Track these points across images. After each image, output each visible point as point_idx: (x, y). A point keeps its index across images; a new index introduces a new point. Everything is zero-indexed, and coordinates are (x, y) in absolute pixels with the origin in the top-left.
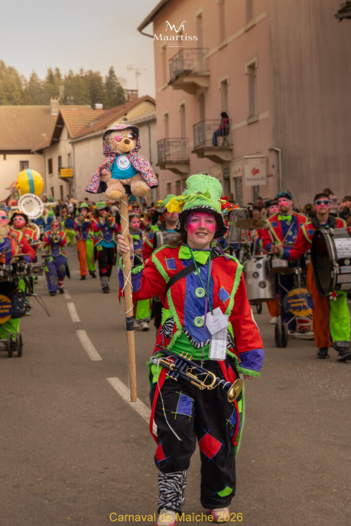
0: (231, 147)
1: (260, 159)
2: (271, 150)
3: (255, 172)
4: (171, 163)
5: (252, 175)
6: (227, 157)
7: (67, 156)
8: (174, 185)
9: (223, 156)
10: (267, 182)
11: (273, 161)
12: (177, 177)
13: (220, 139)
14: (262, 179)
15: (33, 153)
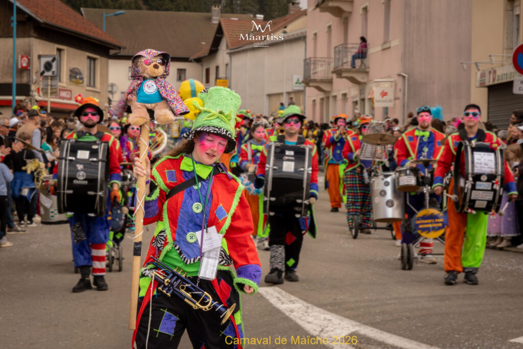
0: (367, 70)
1: (390, 83)
2: (399, 75)
3: (384, 94)
4: (315, 81)
5: (381, 97)
6: (363, 78)
7: (225, 66)
8: (318, 102)
9: (359, 78)
10: (394, 105)
11: (400, 85)
12: (321, 95)
13: (358, 62)
14: (390, 101)
15: (191, 61)
